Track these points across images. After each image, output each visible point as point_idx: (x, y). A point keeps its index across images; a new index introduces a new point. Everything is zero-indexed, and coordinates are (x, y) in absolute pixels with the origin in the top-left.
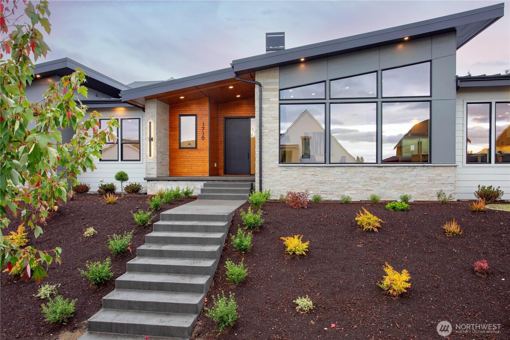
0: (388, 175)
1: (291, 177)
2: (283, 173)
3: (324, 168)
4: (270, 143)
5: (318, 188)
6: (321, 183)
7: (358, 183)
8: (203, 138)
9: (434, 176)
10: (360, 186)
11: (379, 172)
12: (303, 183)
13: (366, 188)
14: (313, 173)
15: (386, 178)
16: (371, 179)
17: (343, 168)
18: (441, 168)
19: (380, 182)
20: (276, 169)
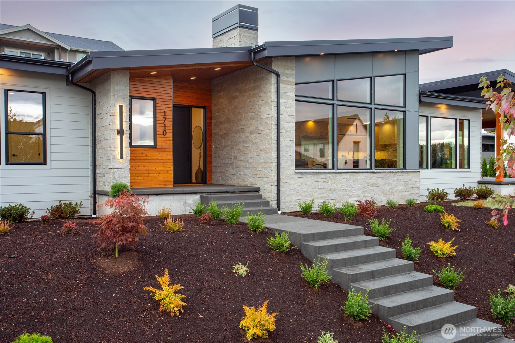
0: (380, 181)
1: (306, 185)
2: (299, 180)
3: (334, 175)
4: (286, 146)
5: (329, 196)
6: (331, 190)
7: (359, 189)
8: (165, 133)
9: (408, 180)
10: (361, 193)
11: (374, 178)
12: (316, 192)
13: (365, 195)
14: (324, 180)
15: (378, 183)
16: (369, 185)
17: (348, 174)
18: (412, 174)
19: (374, 188)
20: (292, 176)
